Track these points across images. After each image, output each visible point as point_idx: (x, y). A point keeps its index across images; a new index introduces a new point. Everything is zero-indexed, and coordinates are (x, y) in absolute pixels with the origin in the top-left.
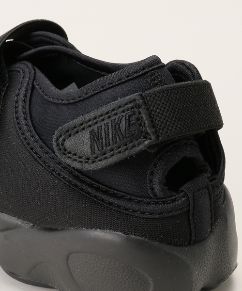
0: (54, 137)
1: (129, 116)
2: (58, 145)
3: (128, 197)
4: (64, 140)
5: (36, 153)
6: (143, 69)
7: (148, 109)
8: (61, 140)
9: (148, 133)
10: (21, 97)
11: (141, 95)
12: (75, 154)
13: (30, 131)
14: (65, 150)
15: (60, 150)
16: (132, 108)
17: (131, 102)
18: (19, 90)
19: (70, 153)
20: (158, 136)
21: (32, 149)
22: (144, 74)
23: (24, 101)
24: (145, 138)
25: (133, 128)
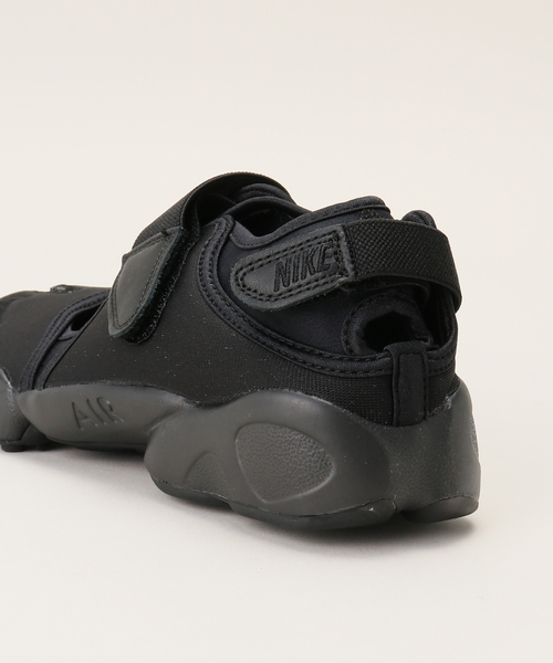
0: (234, 270)
1: (325, 249)
2: (237, 280)
3: (317, 352)
4: (245, 274)
5: (216, 305)
6: (358, 206)
7: (349, 242)
8: (241, 274)
9: (345, 270)
10: (211, 248)
11: (343, 226)
12: (255, 291)
13: (210, 271)
14: (244, 286)
15: (238, 285)
16: (331, 240)
17: (330, 234)
18: (205, 247)
19: (249, 289)
20: (356, 273)
21: (212, 301)
22: (356, 211)
23: (213, 253)
24: (342, 274)
25: (327, 261)
